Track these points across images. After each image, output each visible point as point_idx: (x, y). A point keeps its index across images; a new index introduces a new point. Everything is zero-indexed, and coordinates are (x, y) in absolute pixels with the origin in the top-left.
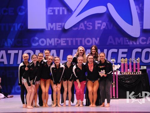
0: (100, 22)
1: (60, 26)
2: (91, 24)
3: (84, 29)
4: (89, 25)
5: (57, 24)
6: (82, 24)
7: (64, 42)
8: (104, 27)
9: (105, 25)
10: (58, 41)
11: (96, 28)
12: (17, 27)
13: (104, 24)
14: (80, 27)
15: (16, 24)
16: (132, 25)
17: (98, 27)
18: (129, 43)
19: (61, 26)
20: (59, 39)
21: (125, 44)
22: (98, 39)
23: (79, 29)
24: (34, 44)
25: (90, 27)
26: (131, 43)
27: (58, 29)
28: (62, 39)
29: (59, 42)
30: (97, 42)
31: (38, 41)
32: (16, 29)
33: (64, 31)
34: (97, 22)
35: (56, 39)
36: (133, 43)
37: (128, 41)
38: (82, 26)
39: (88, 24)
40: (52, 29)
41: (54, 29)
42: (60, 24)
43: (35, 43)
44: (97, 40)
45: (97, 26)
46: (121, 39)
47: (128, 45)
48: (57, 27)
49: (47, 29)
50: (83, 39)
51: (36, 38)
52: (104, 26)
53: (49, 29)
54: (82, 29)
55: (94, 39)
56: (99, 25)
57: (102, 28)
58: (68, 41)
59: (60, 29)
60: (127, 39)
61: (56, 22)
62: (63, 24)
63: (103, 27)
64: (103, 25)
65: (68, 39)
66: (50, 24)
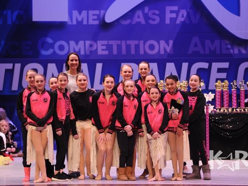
0: (175, 8)
1: (96, 17)
2: (157, 12)
3: (143, 22)
4: (154, 14)
5: (91, 12)
6: (139, 13)
7: (104, 47)
8: (183, 19)
9: (185, 14)
10: (91, 46)
11: (168, 21)
12: (12, 16)
13: (184, 12)
14: (136, 20)
15: (9, 12)
16: (238, 14)
17: (171, 19)
18: (232, 51)
19: (98, 16)
20: (93, 43)
21: (224, 52)
22: (171, 42)
23: (134, 22)
24: (44, 52)
25: (154, 20)
26: (236, 51)
27: (91, 22)
28: (100, 43)
29: (94, 48)
30: (168, 49)
31: (52, 46)
32: (9, 22)
33: (104, 26)
34: (168, 9)
35: (88, 43)
36: (239, 50)
37: (229, 46)
38: (139, 18)
39: (151, 12)
40: (80, 23)
41: (85, 23)
42: (97, 12)
43: (47, 50)
44: (168, 45)
45: (169, 16)
46: (217, 42)
47: (231, 55)
48: (91, 17)
49: (70, 23)
50: (142, 42)
51: (50, 40)
52: (183, 16)
53: (75, 23)
54: (140, 22)
55: (162, 43)
56: (174, 15)
57: (178, 22)
58: (112, 46)
59: (97, 22)
60: (227, 42)
61: (88, 9)
62: (102, 12)
63: (180, 20)
64: (180, 15)
65: (111, 42)
66: (75, 13)
